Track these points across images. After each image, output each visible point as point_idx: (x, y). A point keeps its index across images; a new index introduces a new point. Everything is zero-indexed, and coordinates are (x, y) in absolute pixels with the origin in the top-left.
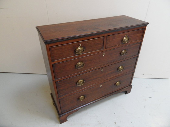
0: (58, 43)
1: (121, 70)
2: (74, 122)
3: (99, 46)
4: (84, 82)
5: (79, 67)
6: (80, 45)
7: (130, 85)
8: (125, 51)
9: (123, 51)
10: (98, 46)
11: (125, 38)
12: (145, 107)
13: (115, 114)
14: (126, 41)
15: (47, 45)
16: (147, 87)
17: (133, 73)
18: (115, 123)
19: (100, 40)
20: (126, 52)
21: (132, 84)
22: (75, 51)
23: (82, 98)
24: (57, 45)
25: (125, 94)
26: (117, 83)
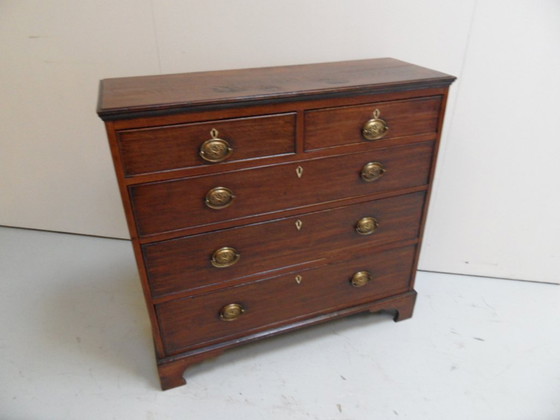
0: (143, 122)
1: (369, 230)
2: (206, 389)
3: (280, 141)
4: (235, 257)
5: (214, 205)
6: (217, 133)
7: (408, 291)
8: (377, 168)
9: (370, 166)
10: (277, 141)
11: (372, 123)
12: (453, 368)
13: (344, 379)
14: (376, 131)
15: (110, 124)
16: (474, 306)
17: (417, 247)
18: (339, 407)
19: (281, 122)
20: (381, 172)
21: (417, 287)
22: (200, 151)
23: (232, 311)
24: (139, 125)
25: (393, 322)
26: (360, 274)
